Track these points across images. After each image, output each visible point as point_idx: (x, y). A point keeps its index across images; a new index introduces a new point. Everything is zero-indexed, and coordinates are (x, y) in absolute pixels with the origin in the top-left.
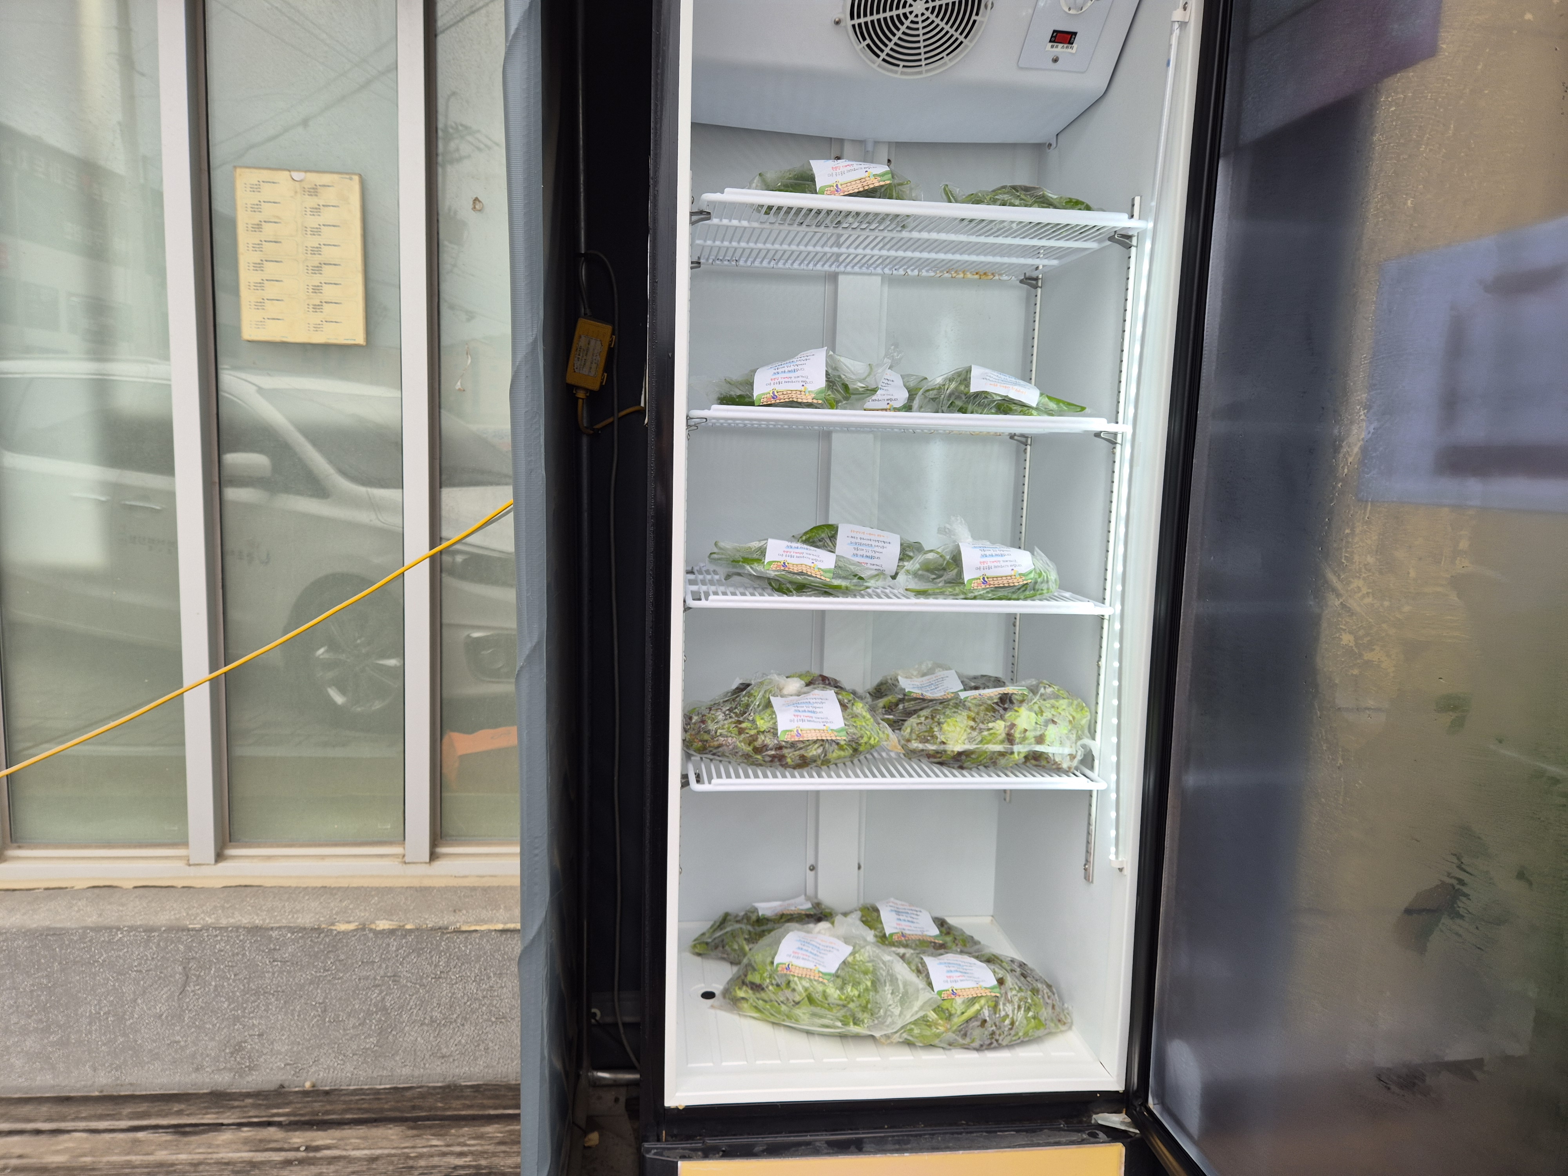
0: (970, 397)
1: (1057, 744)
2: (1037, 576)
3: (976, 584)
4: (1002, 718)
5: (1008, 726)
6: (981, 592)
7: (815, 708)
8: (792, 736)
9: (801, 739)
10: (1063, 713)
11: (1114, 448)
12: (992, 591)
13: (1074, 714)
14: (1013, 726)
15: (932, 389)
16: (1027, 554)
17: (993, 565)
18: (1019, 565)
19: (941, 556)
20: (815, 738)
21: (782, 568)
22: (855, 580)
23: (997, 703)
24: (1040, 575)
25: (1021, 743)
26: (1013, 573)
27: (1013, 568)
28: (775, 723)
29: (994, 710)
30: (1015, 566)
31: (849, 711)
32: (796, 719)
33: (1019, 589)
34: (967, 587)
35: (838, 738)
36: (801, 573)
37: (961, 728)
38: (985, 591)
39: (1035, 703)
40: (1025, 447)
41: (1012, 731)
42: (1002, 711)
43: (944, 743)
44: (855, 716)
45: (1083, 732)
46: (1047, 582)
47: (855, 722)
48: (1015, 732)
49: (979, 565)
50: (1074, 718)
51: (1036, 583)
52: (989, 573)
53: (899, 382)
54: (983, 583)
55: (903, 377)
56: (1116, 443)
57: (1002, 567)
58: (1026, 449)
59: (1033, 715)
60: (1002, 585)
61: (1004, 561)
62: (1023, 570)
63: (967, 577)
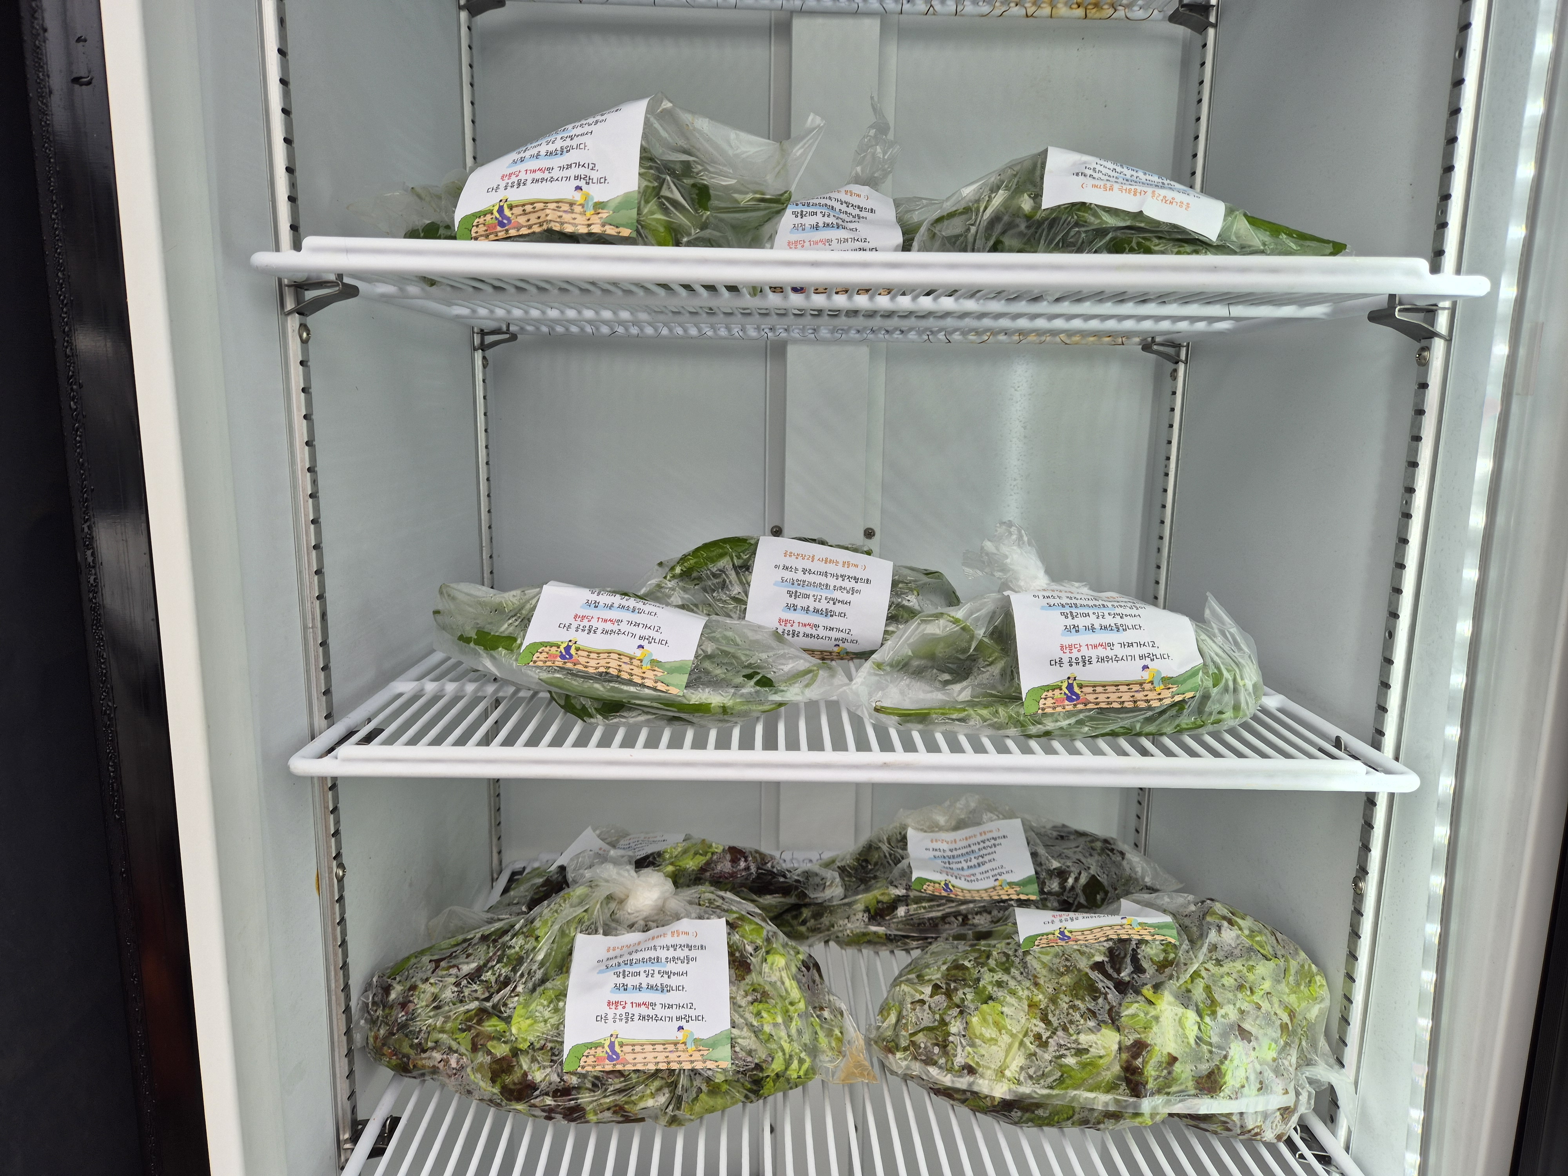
0: (1040, 223)
1: (1251, 1090)
2: (1209, 683)
3: (1049, 702)
4: (1114, 1019)
5: (1128, 1048)
6: (1064, 723)
7: (669, 974)
8: (598, 1059)
9: (619, 1067)
10: (1265, 1005)
11: (1427, 348)
12: (1091, 719)
13: (1292, 999)
14: (1139, 1048)
15: (951, 215)
16: (1183, 624)
17: (1093, 653)
18: (1162, 657)
19: (964, 629)
20: (652, 1067)
21: (559, 662)
22: (749, 688)
23: (1098, 967)
24: (1217, 678)
25: (1159, 1091)
26: (1146, 676)
27: (1147, 662)
28: (559, 1028)
29: (1094, 991)
30: (1152, 657)
31: (753, 977)
32: (611, 1013)
33: (1163, 712)
34: (1029, 708)
35: (710, 1065)
36: (605, 677)
37: (1013, 1035)
38: (1072, 721)
39: (1196, 975)
40: (1173, 366)
41: (1139, 1062)
42: (1113, 996)
43: (971, 1070)
44: (761, 996)
45: (1314, 1045)
46: (1235, 690)
47: (758, 1014)
48: (1144, 1063)
49: (1058, 654)
50: (1292, 1014)
51: (1206, 697)
52: (1084, 674)
53: (889, 213)
54: (1069, 699)
55: (897, 204)
56: (1433, 335)
57: (1117, 659)
58: (1175, 371)
59: (1191, 1016)
60: (1116, 705)
61: (1123, 645)
62: (1173, 668)
63: (1028, 681)
